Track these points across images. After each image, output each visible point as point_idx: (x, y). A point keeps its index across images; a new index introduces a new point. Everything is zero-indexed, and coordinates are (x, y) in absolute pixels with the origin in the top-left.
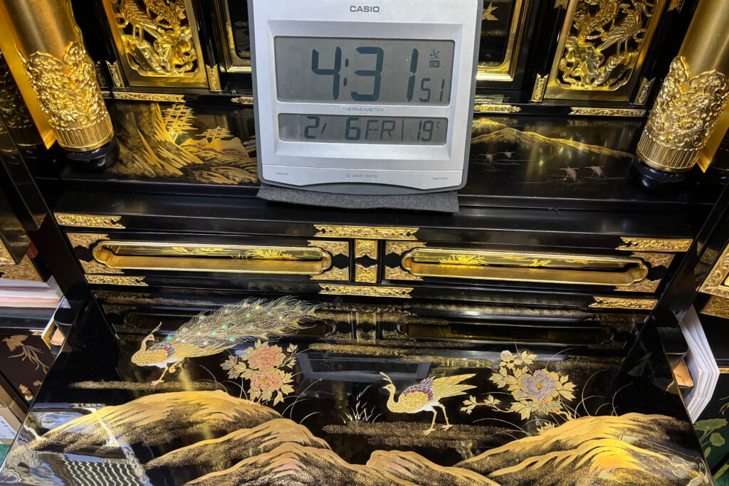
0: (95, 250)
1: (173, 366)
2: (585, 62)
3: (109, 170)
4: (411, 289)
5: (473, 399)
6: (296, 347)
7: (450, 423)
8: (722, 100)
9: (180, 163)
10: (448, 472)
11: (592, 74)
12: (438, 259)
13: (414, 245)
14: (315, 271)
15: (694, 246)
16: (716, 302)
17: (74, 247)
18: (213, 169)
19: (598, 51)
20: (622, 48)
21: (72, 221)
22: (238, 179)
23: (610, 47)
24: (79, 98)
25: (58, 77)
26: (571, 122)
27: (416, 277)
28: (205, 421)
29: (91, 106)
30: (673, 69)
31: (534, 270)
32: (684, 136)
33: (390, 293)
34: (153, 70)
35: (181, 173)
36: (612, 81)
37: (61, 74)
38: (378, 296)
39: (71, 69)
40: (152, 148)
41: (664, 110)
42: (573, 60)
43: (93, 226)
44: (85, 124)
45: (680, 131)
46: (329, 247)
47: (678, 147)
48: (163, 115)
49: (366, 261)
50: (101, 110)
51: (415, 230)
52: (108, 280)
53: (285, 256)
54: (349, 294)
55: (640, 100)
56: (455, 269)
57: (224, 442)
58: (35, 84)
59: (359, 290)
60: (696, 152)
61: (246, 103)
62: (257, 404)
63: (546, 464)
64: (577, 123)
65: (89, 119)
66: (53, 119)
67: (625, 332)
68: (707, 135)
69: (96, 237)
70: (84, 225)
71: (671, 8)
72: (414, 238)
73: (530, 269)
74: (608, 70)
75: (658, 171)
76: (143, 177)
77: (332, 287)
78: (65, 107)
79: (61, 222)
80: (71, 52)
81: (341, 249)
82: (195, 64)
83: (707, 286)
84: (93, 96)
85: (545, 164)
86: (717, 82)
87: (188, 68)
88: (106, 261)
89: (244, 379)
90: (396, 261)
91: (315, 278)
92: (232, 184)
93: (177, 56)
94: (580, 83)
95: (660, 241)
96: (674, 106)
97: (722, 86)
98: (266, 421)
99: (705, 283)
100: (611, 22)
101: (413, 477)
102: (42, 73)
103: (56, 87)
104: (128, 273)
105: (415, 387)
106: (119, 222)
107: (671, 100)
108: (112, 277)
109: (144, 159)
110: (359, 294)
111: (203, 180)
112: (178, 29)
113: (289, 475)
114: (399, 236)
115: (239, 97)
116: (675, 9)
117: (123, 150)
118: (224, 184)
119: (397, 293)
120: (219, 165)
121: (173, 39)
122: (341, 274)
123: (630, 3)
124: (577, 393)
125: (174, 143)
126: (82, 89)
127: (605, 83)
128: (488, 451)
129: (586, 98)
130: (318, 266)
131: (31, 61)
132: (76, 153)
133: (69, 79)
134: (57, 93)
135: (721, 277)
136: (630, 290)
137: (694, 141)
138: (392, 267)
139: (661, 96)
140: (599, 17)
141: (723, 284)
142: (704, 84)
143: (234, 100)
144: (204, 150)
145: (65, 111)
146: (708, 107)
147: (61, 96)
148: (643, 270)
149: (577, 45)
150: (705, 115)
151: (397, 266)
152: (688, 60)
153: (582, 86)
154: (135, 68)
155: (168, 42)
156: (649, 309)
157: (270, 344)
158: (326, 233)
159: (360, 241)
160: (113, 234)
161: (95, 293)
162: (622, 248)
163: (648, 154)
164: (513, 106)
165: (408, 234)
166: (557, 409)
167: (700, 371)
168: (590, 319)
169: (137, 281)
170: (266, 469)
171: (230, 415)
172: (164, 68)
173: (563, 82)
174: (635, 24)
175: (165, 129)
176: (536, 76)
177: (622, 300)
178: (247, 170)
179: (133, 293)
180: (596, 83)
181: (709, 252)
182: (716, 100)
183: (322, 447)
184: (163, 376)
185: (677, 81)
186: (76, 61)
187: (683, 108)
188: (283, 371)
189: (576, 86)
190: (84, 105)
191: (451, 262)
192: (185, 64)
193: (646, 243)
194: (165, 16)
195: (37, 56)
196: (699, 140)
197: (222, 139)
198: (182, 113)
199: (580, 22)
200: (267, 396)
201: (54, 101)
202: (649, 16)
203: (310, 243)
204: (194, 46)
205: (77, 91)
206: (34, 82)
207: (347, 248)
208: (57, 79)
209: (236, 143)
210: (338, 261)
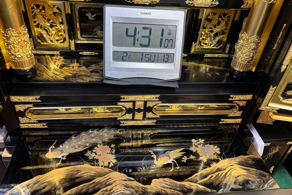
0: (27, 111)
1: (64, 157)
2: (209, 39)
3: (33, 79)
4: (155, 121)
5: (185, 157)
6: (114, 145)
7: (179, 166)
8: (259, 46)
9: (63, 76)
10: (182, 184)
11: (210, 42)
12: (165, 109)
13: (157, 102)
14: (119, 116)
15: (253, 97)
16: (261, 117)
17: (17, 110)
18: (77, 77)
19: (212, 34)
20: (220, 34)
21: (18, 99)
22: (88, 81)
23: (216, 33)
24: (24, 48)
25: (17, 39)
26: (204, 60)
27: (158, 116)
28: (82, 176)
29: (29, 51)
30: (242, 36)
31: (199, 111)
32: (247, 59)
33: (148, 123)
34: (46, 42)
35: (64, 79)
36: (217, 45)
37: (18, 38)
38: (143, 125)
39: (22, 36)
40: (49, 70)
41: (240, 50)
42: (204, 37)
43: (27, 101)
44: (26, 59)
45: (245, 57)
46: (125, 105)
47: (245, 63)
48: (52, 59)
49: (139, 110)
50: (32, 54)
51: (158, 96)
52: (31, 126)
53: (106, 111)
54: (132, 125)
55: (227, 52)
56: (171, 112)
57: (92, 183)
58: (6, 42)
59: (136, 123)
60: (251, 64)
61: (85, 54)
62: (103, 168)
63: (216, 176)
64: (207, 60)
65: (27, 57)
66: (12, 57)
67: (231, 133)
68: (254, 58)
69: (28, 106)
70: (23, 101)
71: (235, 19)
72: (158, 100)
73: (198, 111)
74: (216, 41)
75: (239, 72)
76: (48, 81)
77: (125, 122)
78: (18, 51)
79: (13, 100)
80: (23, 29)
81: (129, 105)
82: (65, 39)
83: (262, 107)
84: (30, 47)
85: (195, 76)
86: (257, 39)
87: (62, 41)
88: (31, 117)
89: (95, 159)
90: (150, 110)
91: (119, 119)
92: (86, 82)
93: (58, 36)
94: (207, 46)
95: (243, 96)
96: (243, 48)
97: (259, 41)
98: (108, 174)
99: (262, 106)
100: (216, 24)
101: (170, 187)
102: (10, 37)
103: (16, 43)
104: (40, 122)
105: (163, 155)
106: (39, 99)
107: (242, 47)
108: (32, 124)
109: (47, 74)
110: (136, 124)
111: (74, 81)
112: (58, 25)
113: (121, 193)
114: (152, 99)
115: (82, 52)
116: (237, 20)
117: (38, 72)
118: (82, 82)
119: (150, 123)
120: (79, 76)
121: (56, 29)
122: (129, 116)
123: (222, 18)
124: (221, 151)
125: (59, 69)
126: (26, 44)
127: (215, 45)
128: (195, 174)
129: (209, 51)
130: (120, 114)
131: (6, 32)
132: (19, 71)
133: (22, 40)
134: (16, 45)
135: (267, 103)
136: (233, 116)
137: (251, 60)
138: (149, 112)
139: (239, 46)
140: (212, 23)
141: (267, 106)
142: (253, 40)
143: (81, 53)
144: (71, 71)
145: (18, 53)
146: (254, 48)
147: (17, 47)
148: (237, 107)
149: (205, 32)
150: (253, 51)
151: (150, 112)
152: (246, 33)
153: (207, 47)
154: (39, 41)
155: (54, 31)
156: (239, 122)
157: (104, 145)
158: (125, 99)
159: (137, 102)
160: (35, 104)
161: (23, 132)
162: (230, 99)
163: (235, 66)
164: (185, 54)
165: (156, 98)
166: (215, 157)
167: (258, 144)
168: (219, 128)
169: (44, 125)
170: (111, 191)
171: (92, 173)
172: (51, 41)
173: (201, 46)
174: (224, 25)
175: (53, 64)
176: (192, 43)
177: (230, 120)
178: (91, 77)
179: (41, 131)
180: (212, 46)
181: (259, 99)
182: (257, 46)
183: (132, 181)
184: (61, 161)
185: (243, 40)
186: (24, 33)
187: (246, 49)
188: (111, 155)
189: (205, 47)
190: (26, 51)
191: (169, 109)
192: (60, 39)
193: (238, 97)
194: (54, 20)
195: (10, 30)
196: (252, 60)
197: (78, 67)
198: (59, 58)
199: (206, 25)
200: (106, 164)
201: (14, 49)
202: (228, 22)
203: (118, 104)
204: (64, 32)
205: (24, 45)
206: (6, 41)
207: (132, 105)
208: (16, 40)
209: (83, 68)
210: (129, 111)
